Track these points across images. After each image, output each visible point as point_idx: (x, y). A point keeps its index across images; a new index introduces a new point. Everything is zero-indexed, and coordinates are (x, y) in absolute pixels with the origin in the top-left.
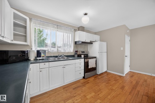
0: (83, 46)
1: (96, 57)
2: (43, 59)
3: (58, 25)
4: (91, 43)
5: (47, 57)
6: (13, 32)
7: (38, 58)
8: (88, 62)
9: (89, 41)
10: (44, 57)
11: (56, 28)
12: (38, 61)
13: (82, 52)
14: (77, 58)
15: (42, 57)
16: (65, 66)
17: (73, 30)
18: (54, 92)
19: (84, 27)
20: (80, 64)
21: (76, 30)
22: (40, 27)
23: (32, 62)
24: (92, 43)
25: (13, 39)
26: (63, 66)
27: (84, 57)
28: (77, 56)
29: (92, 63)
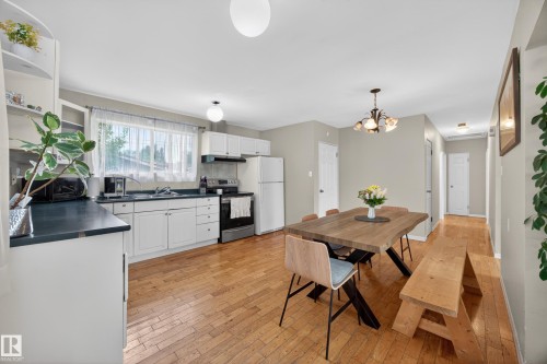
0: (225, 166)
1: (253, 194)
2: (120, 197)
3: (157, 118)
5: (128, 193)
8: (229, 204)
9: (238, 155)
10: (121, 192)
11: (150, 125)
13: (221, 182)
15: (117, 192)
16: (170, 212)
17: (195, 128)
19: (224, 122)
20: (209, 209)
21: (205, 128)
24: (245, 161)
26: (166, 212)
27: (224, 193)
28: (205, 191)
29: (239, 208)
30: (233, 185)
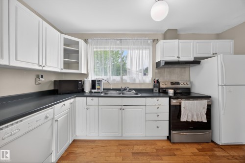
1: (210, 97)
2: (99, 92)
3: (122, 39)
4: (196, 62)
5: (104, 89)
6: (62, 59)
7: (93, 91)
9: (191, 59)
10: (99, 89)
11: (118, 45)
12: (93, 94)
13: (172, 83)
14: (157, 95)
15: (98, 89)
16: (124, 107)
17: (149, 41)
18: (103, 145)
19: (176, 30)
20: (158, 108)
21: (158, 40)
22: (97, 48)
23: (87, 94)
24: (199, 63)
25: (62, 67)
26: (121, 107)
27: (175, 93)
28: (157, 91)
29: (191, 111)
30: (186, 86)
